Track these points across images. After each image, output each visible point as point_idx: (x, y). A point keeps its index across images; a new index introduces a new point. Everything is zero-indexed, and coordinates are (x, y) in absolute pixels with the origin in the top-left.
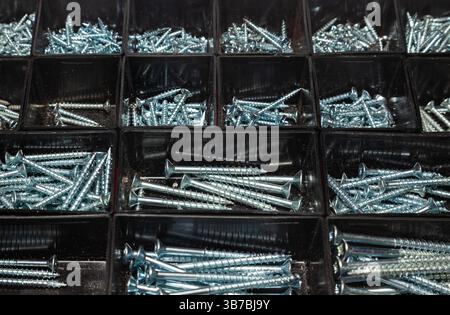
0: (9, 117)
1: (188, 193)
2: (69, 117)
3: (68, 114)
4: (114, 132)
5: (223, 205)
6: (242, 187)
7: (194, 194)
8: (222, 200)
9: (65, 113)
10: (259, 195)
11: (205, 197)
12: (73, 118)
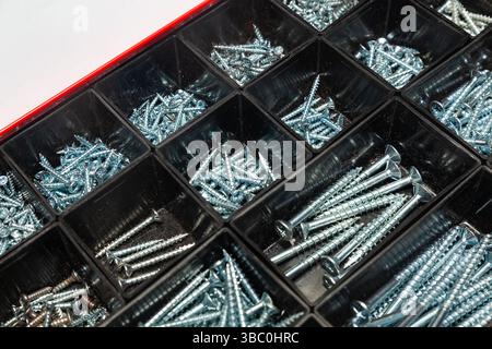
0: (66, 302)
1: (315, 238)
2: (130, 254)
3: (125, 251)
4: (226, 229)
5: (353, 225)
6: (354, 197)
7: (321, 236)
8: (349, 221)
9: (120, 253)
10: (376, 193)
11: (332, 230)
12: (135, 252)
